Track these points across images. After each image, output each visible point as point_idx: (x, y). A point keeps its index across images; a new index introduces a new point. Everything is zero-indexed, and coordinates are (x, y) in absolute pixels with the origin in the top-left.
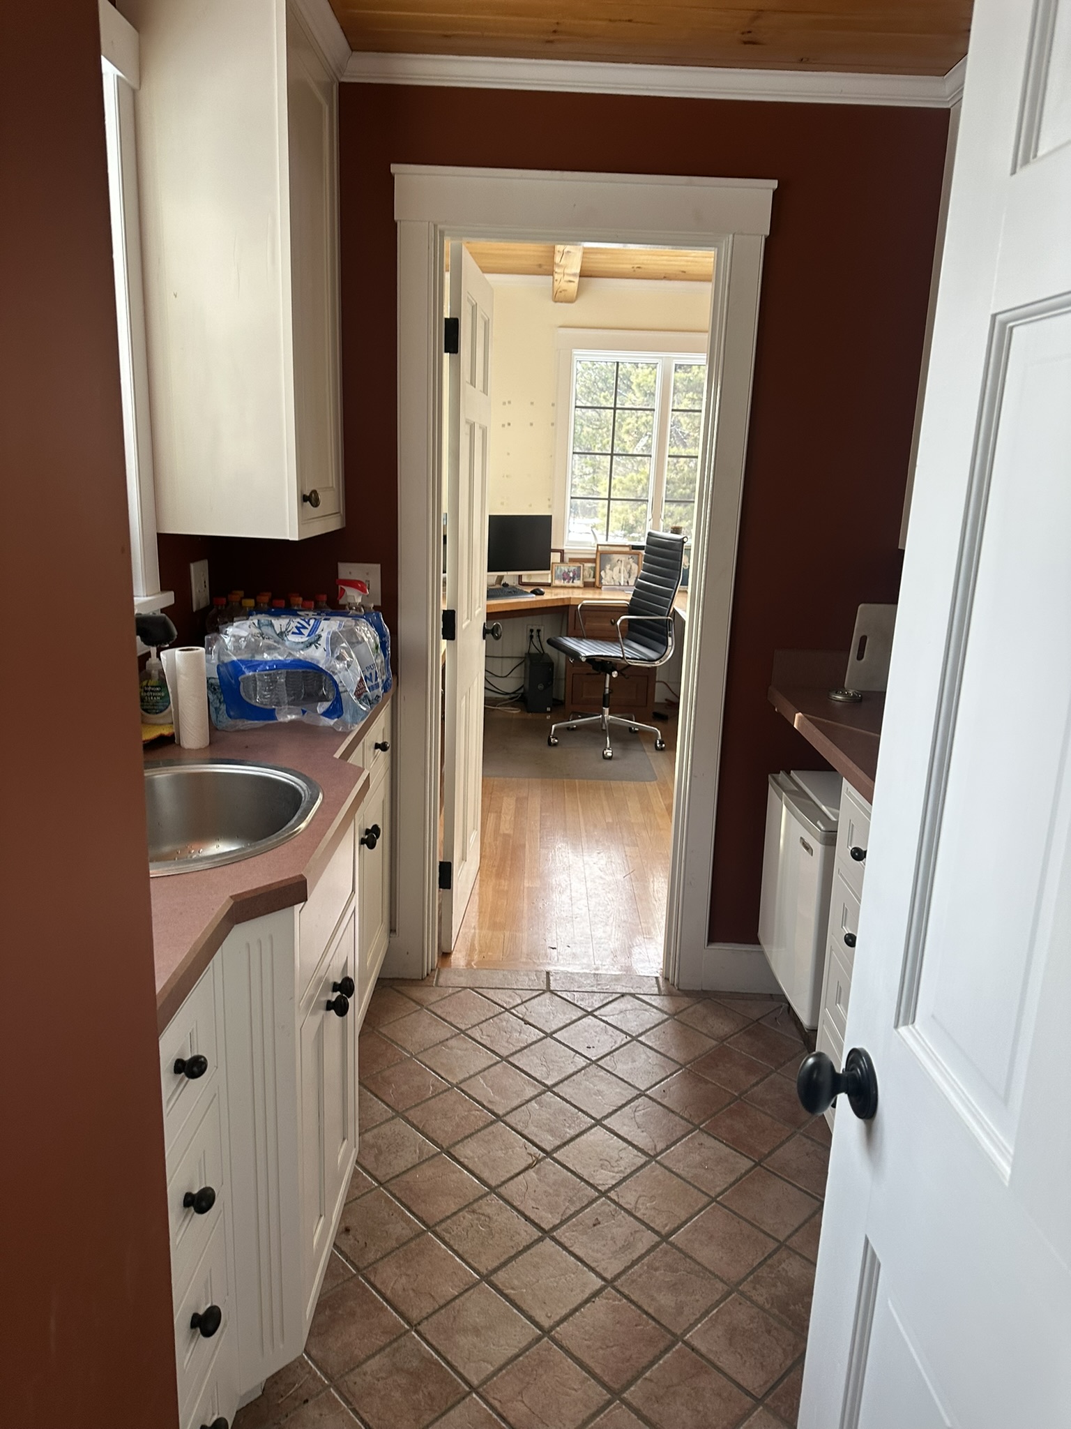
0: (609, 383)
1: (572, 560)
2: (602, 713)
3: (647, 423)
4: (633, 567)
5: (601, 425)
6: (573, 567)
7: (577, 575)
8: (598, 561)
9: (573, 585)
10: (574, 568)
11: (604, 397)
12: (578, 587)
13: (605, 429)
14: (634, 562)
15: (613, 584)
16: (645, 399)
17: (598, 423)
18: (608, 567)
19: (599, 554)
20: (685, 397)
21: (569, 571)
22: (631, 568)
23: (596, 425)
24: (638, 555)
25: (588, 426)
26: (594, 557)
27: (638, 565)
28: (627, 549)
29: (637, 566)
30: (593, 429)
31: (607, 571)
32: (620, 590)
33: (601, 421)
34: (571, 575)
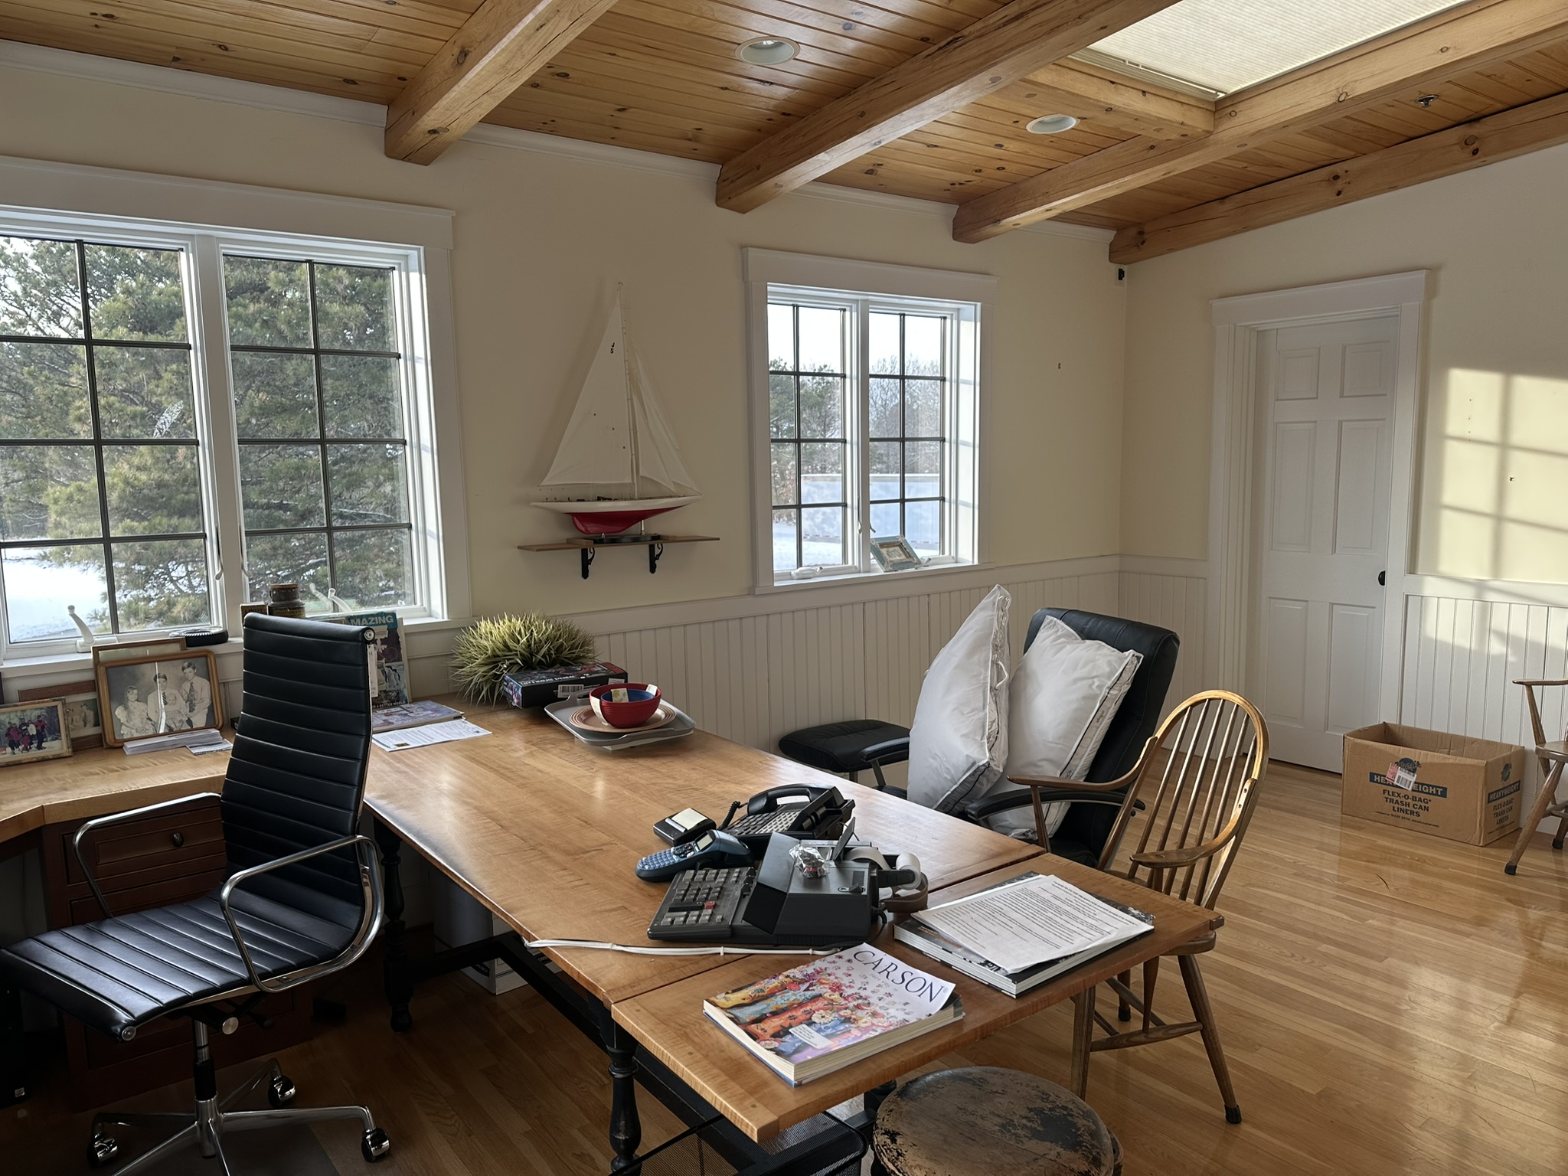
0: (34, 355)
1: (27, 695)
2: (199, 1114)
3: (110, 406)
4: (197, 687)
5: (29, 413)
6: (34, 711)
7: (47, 729)
8: (103, 687)
9: (41, 753)
10: (38, 713)
11: (30, 373)
12: (58, 758)
13: (38, 418)
14: (196, 674)
15: (151, 732)
16: (103, 372)
17: (24, 410)
18: (132, 695)
19: (102, 670)
20: (166, 370)
21: (24, 724)
22: (192, 689)
23: (22, 413)
24: (206, 656)
25: (9, 415)
26: (89, 676)
27: (209, 680)
28: (175, 648)
29: (205, 683)
30: (17, 418)
31: (133, 704)
32: (174, 746)
33: (29, 406)
34: (32, 730)
